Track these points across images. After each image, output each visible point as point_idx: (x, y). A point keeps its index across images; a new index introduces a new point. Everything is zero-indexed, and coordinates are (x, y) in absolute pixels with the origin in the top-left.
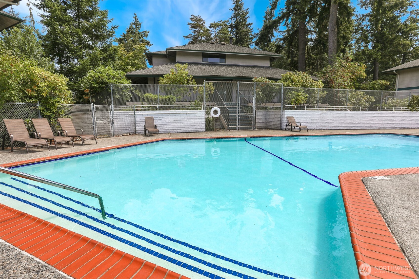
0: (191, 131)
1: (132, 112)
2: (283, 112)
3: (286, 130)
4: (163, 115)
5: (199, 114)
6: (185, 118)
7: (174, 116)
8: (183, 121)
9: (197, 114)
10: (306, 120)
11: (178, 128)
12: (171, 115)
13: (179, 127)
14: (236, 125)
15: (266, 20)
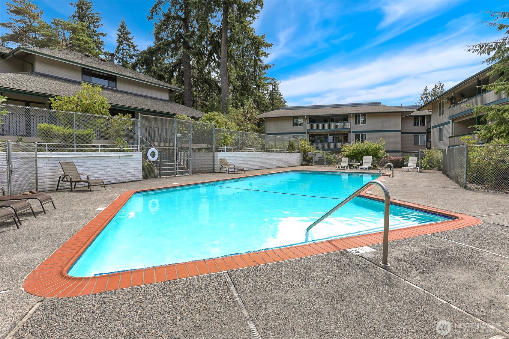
0: (125, 181)
1: (31, 155)
2: (215, 154)
3: (220, 173)
4: (86, 158)
5: (135, 157)
6: (118, 163)
7: (102, 161)
8: (115, 167)
9: (133, 157)
10: (233, 161)
11: (108, 178)
12: (97, 158)
13: (109, 175)
14: (174, 169)
15: (122, 34)
